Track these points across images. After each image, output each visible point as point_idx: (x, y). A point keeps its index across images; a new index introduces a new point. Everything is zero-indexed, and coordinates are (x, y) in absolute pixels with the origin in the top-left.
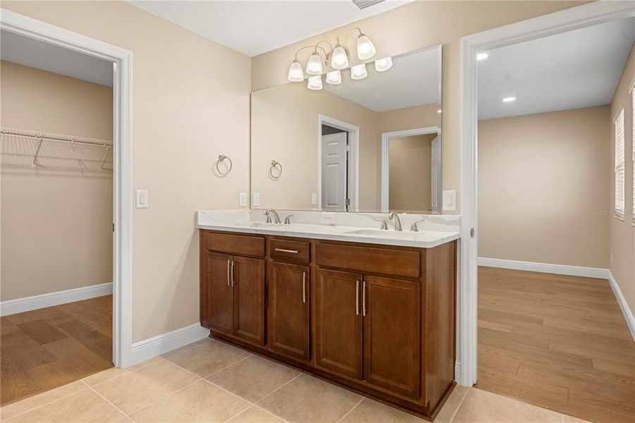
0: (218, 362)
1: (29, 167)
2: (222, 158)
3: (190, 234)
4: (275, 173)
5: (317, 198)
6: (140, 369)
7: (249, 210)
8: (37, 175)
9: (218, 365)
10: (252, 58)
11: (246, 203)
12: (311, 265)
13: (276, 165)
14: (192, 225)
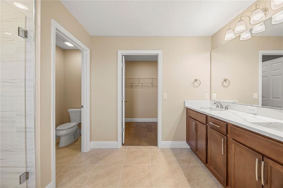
0: (187, 160)
1: (151, 86)
2: (196, 80)
3: (182, 109)
4: (225, 84)
5: (258, 95)
6: (163, 150)
7: (210, 101)
8: (152, 88)
9: (187, 162)
10: (212, 36)
11: (208, 98)
12: (228, 135)
13: (227, 81)
14: (183, 106)
